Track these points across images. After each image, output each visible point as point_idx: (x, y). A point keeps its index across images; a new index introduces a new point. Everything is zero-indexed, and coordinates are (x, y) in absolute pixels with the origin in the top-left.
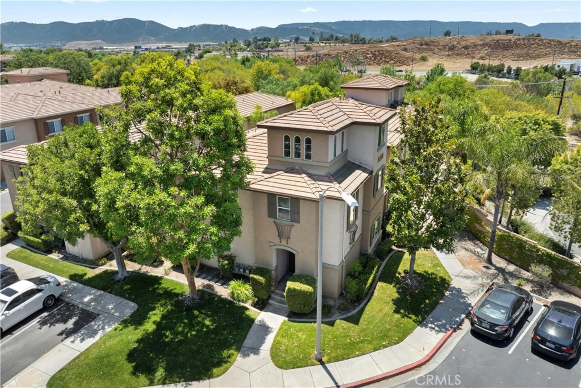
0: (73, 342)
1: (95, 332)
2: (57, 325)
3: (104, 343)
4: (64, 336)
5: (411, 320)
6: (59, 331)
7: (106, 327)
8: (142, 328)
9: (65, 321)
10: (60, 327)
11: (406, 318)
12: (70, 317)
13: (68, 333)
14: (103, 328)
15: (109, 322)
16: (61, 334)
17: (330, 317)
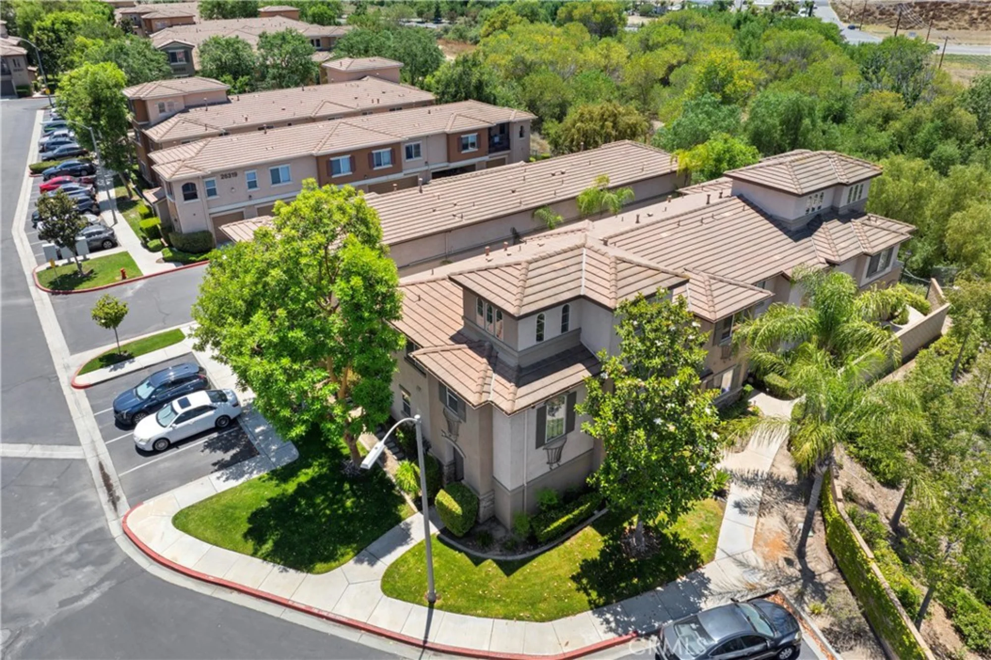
0: (218, 478)
1: (241, 475)
2: (218, 452)
3: (241, 491)
4: (216, 467)
5: (587, 598)
6: (215, 461)
7: (255, 472)
8: (283, 486)
9: (226, 450)
10: (219, 455)
11: (582, 592)
12: (232, 447)
13: (222, 465)
14: (251, 473)
15: (260, 467)
16: (214, 464)
17: (485, 552)
